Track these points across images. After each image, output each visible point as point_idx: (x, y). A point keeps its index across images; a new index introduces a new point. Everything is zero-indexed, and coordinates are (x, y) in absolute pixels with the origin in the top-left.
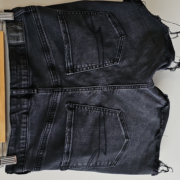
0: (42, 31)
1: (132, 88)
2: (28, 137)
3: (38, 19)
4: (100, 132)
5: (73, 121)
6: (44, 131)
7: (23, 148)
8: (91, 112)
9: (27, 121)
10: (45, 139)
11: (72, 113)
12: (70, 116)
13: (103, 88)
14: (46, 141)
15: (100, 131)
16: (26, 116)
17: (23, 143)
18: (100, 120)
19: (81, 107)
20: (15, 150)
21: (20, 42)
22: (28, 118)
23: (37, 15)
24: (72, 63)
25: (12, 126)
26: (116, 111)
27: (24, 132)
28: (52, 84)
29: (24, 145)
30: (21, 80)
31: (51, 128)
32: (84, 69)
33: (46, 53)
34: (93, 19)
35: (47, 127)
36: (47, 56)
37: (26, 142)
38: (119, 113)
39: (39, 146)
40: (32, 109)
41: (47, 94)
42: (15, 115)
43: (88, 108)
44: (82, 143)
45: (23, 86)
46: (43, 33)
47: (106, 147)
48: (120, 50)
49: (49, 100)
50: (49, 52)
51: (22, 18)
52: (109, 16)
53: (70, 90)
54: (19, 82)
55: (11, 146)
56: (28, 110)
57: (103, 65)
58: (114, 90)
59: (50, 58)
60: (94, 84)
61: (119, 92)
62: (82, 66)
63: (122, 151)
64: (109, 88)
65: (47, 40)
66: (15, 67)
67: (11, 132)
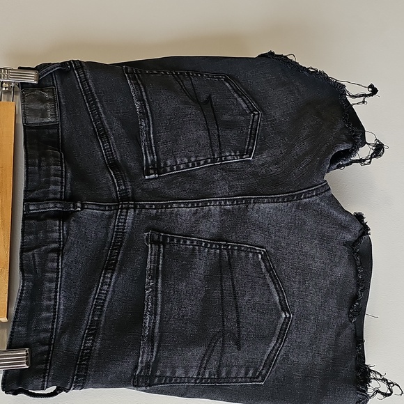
0: (94, 99)
1: (285, 202)
2: (59, 305)
3: (87, 80)
4: (222, 294)
5: (160, 266)
6: (97, 289)
7: (46, 331)
8: (199, 250)
9: (58, 266)
10: (99, 313)
11: (159, 251)
12: (155, 255)
13: (223, 203)
14: (100, 316)
15: (222, 291)
16: (56, 255)
17: (47, 319)
18: (222, 269)
19: (179, 241)
20: (28, 336)
21: (49, 119)
22: (62, 261)
23: (84, 73)
24: (155, 157)
25: (23, 276)
26: (256, 249)
27: (50, 291)
28: (114, 194)
29: (48, 323)
30: (48, 183)
31: (112, 284)
32: (182, 166)
33: (101, 140)
34: (195, 83)
35: (103, 280)
36: (103, 144)
37: (54, 318)
38: (263, 253)
39: (84, 327)
40: (70, 241)
41: (102, 215)
42: (33, 254)
43: (193, 242)
44: (183, 316)
45: (51, 196)
46: (95, 103)
47: (239, 327)
48: (253, 136)
49: (107, 227)
50: (107, 138)
51: (53, 80)
52: (226, 80)
53: (154, 207)
54: (45, 188)
55: (18, 326)
56: (60, 245)
57: (221, 158)
58: (247, 206)
59: (111, 148)
60: (203, 196)
61: (258, 211)
62: (176, 162)
63: (277, 342)
64: (237, 202)
65: (103, 116)
66: (37, 161)
67: (22, 290)
